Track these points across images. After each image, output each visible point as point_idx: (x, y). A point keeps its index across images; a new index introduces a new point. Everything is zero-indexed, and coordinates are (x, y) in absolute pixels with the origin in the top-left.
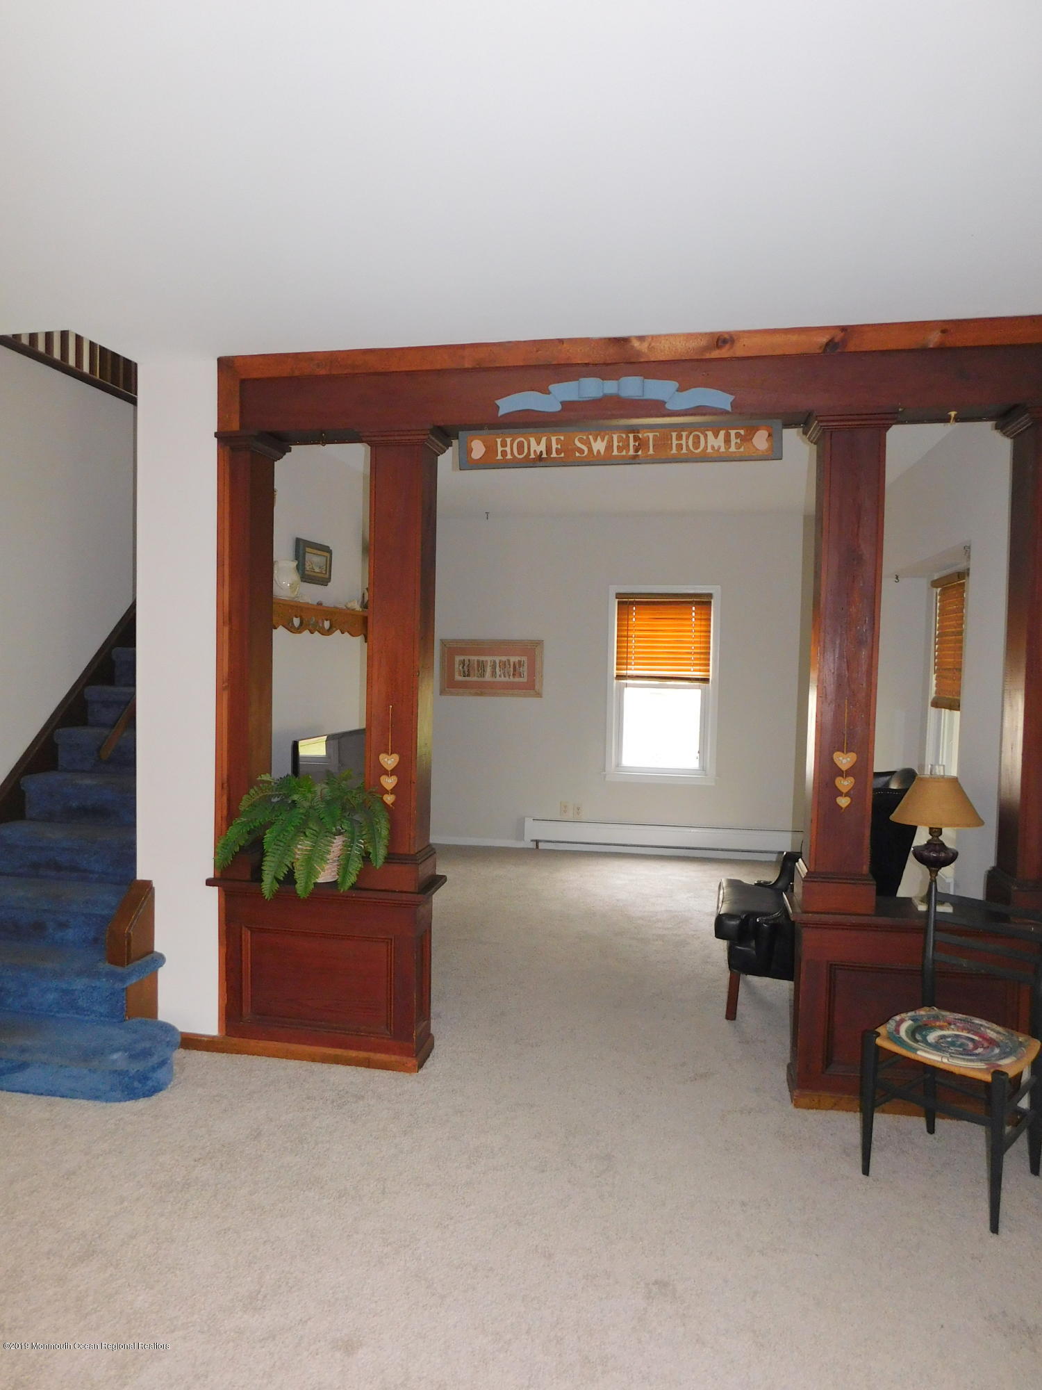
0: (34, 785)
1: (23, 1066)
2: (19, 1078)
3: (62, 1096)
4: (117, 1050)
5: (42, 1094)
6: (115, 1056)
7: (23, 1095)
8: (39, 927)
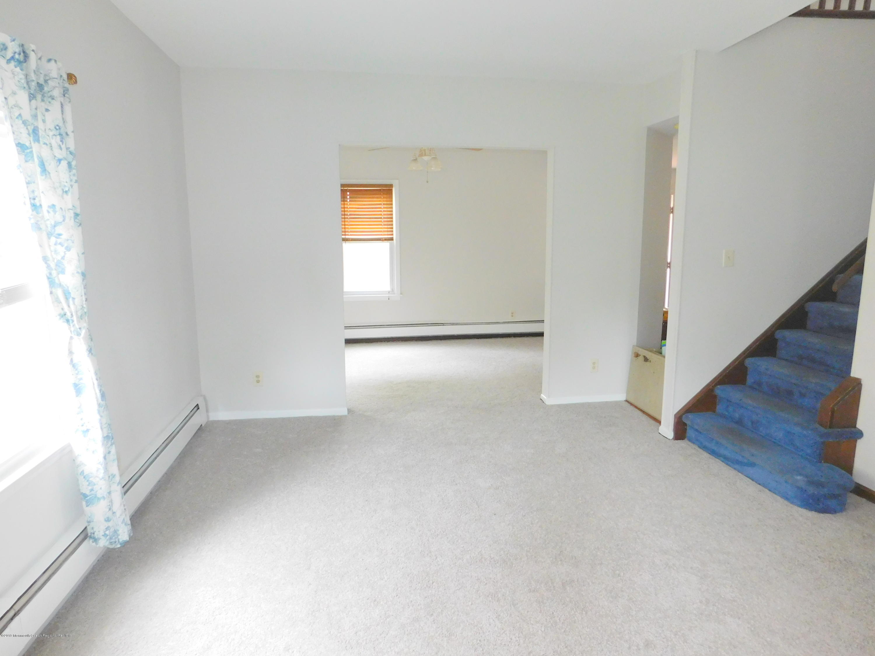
0: (813, 307)
1: (753, 465)
2: (750, 470)
3: (770, 490)
4: (800, 474)
5: (760, 484)
6: (799, 478)
7: (751, 481)
8: (790, 393)
